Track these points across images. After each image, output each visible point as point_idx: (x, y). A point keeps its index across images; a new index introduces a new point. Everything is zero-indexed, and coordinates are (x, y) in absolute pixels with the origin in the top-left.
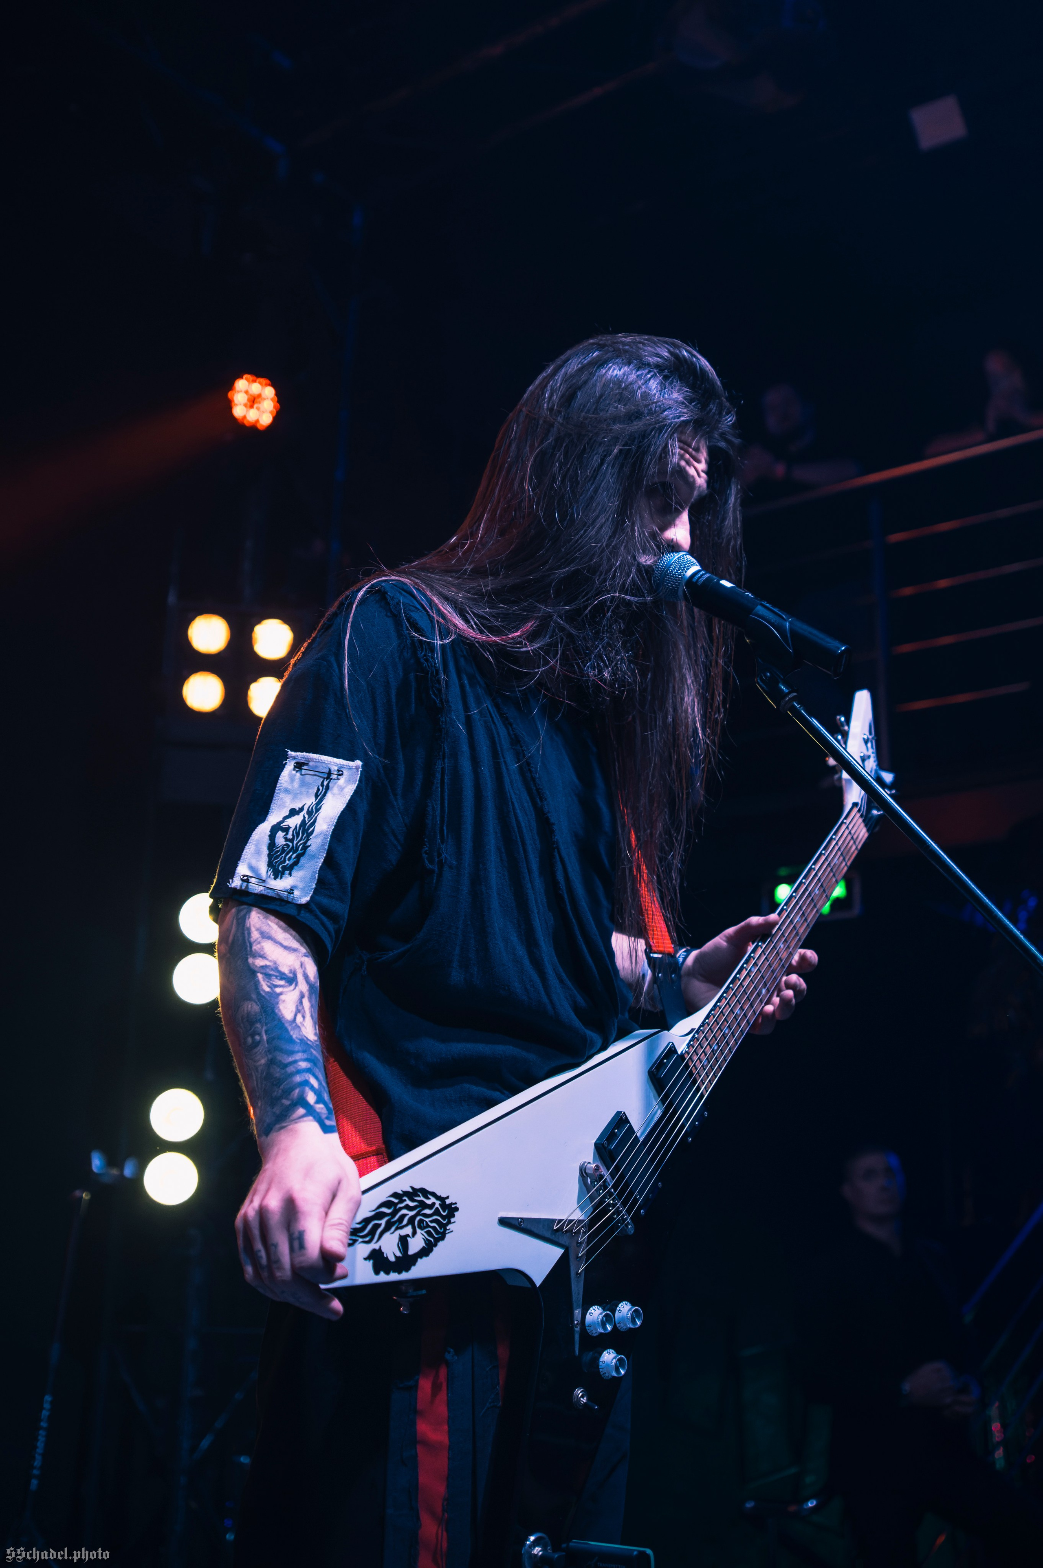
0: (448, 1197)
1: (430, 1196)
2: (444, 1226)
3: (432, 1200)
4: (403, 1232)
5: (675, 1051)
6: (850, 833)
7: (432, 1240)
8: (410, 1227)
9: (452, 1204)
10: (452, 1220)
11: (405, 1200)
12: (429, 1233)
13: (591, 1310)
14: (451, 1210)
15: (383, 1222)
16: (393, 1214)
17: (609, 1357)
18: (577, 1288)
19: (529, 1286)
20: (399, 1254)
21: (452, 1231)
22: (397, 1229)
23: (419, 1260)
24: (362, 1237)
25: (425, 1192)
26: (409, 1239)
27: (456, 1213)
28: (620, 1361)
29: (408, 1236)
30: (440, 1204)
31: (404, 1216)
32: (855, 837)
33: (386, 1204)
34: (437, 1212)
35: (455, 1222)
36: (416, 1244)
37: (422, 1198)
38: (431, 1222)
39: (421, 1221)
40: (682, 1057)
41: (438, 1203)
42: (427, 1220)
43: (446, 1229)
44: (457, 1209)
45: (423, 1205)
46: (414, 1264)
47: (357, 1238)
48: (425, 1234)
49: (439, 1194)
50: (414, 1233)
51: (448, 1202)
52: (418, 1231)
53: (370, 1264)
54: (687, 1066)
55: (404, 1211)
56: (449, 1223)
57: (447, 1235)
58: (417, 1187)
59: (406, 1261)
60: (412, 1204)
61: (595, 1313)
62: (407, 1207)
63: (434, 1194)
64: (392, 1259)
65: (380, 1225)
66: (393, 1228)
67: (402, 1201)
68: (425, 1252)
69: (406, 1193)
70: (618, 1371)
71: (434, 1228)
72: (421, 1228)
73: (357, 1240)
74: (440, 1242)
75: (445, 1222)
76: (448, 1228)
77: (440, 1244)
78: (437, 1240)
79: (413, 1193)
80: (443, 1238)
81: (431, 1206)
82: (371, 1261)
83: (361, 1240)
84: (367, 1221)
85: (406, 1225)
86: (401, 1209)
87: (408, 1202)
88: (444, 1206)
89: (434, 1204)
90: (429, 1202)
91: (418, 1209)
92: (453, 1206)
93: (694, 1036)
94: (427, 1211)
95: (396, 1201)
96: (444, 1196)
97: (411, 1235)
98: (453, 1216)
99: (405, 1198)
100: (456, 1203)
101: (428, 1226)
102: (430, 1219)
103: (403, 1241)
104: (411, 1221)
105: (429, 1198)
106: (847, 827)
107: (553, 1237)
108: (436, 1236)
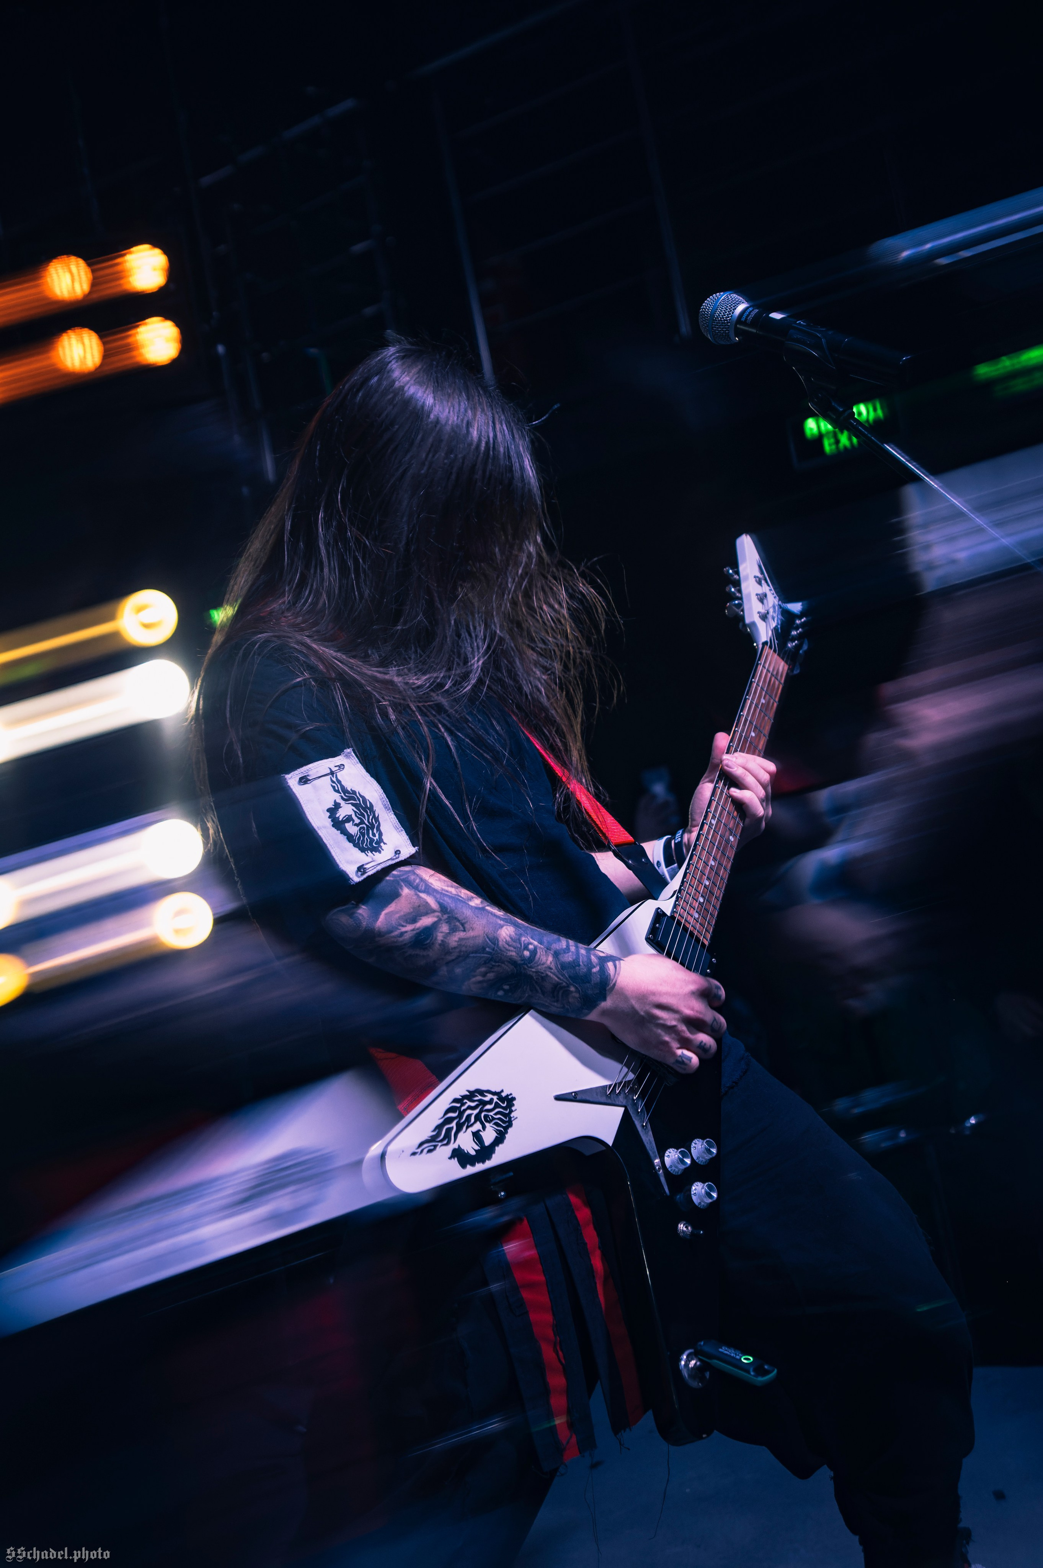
0: (502, 1091)
1: (486, 1094)
2: (508, 1115)
3: (489, 1096)
4: (474, 1129)
5: (664, 914)
6: (768, 671)
7: (502, 1129)
8: (478, 1123)
9: (508, 1095)
10: (513, 1108)
11: (466, 1103)
12: (496, 1124)
13: (667, 1153)
14: (509, 1101)
15: (454, 1124)
16: (460, 1116)
17: (698, 1189)
18: (648, 1138)
19: (604, 1148)
20: (477, 1148)
21: (517, 1118)
22: (468, 1127)
23: (496, 1148)
24: (441, 1141)
25: (481, 1092)
26: (481, 1133)
27: (514, 1102)
28: (709, 1187)
29: (479, 1131)
30: (497, 1098)
31: (469, 1116)
32: (775, 673)
33: (451, 1110)
34: (497, 1106)
35: (516, 1110)
36: (489, 1136)
37: (480, 1097)
38: (496, 1114)
39: (486, 1116)
40: (672, 917)
41: (495, 1098)
42: (492, 1114)
43: (510, 1118)
44: (514, 1099)
45: (483, 1103)
46: (494, 1152)
47: (437, 1144)
48: (493, 1126)
49: (493, 1090)
50: (484, 1127)
51: (504, 1094)
52: (487, 1124)
53: (455, 1161)
54: (679, 923)
55: (469, 1112)
56: (511, 1111)
57: (513, 1122)
58: (472, 1089)
59: (485, 1152)
60: (473, 1104)
61: (672, 1156)
62: (470, 1108)
63: (489, 1091)
64: (473, 1153)
65: (451, 1129)
66: (465, 1128)
67: (463, 1104)
68: (500, 1139)
69: (464, 1097)
70: (711, 1196)
71: (499, 1119)
72: (489, 1122)
73: (437, 1145)
74: (510, 1129)
75: (507, 1112)
76: (512, 1116)
77: (510, 1130)
78: (506, 1129)
79: (471, 1095)
80: (510, 1124)
81: (490, 1102)
82: (456, 1159)
83: (440, 1144)
84: (439, 1127)
85: (474, 1123)
86: (465, 1110)
87: (469, 1103)
88: (502, 1099)
89: (492, 1100)
90: (487, 1099)
91: (480, 1107)
92: (510, 1097)
93: (677, 896)
94: (489, 1107)
95: (458, 1105)
96: (498, 1090)
97: (482, 1130)
98: (513, 1105)
99: (465, 1101)
100: (511, 1094)
101: (494, 1119)
102: (494, 1112)
103: (477, 1136)
104: (478, 1118)
105: (485, 1096)
106: (764, 667)
107: (609, 1101)
108: (504, 1125)
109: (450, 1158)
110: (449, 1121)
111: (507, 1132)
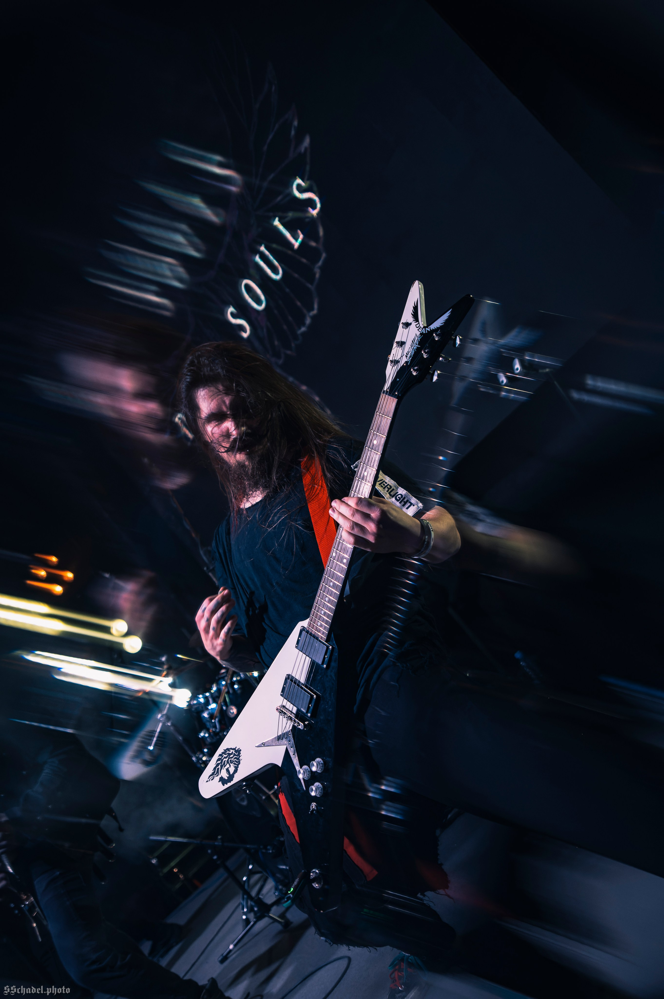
0: (236, 747)
1: (230, 750)
2: (238, 759)
3: (232, 751)
4: (226, 767)
7: (236, 766)
9: (238, 749)
10: (240, 755)
11: (223, 756)
12: (234, 764)
14: (238, 751)
15: (219, 767)
16: (221, 762)
18: (296, 761)
19: (279, 769)
20: (228, 776)
21: (242, 759)
23: (235, 775)
24: (215, 775)
25: (228, 749)
29: (228, 768)
31: (225, 761)
33: (218, 760)
34: (235, 755)
36: (232, 770)
37: (228, 752)
38: (234, 759)
39: (231, 760)
41: (234, 751)
42: (232, 759)
43: (239, 760)
44: (240, 750)
45: (229, 754)
46: (234, 777)
48: (234, 765)
49: (233, 748)
50: (230, 766)
51: (237, 749)
52: (231, 764)
56: (240, 757)
57: (240, 762)
58: (225, 749)
59: (231, 777)
60: (226, 756)
62: (225, 758)
63: (231, 749)
64: (226, 778)
65: (219, 768)
66: (223, 767)
68: (236, 771)
69: (223, 753)
71: (235, 761)
72: (231, 763)
75: (238, 757)
76: (240, 759)
77: (239, 766)
78: (238, 765)
79: (225, 752)
80: (239, 764)
81: (232, 754)
82: (221, 782)
83: (215, 776)
84: (215, 769)
85: (227, 764)
86: (223, 759)
88: (236, 751)
89: (232, 752)
90: (231, 752)
91: (229, 757)
94: (231, 756)
95: (221, 757)
96: (235, 748)
98: (240, 753)
100: (239, 748)
101: (233, 761)
103: (228, 770)
104: (228, 762)
107: (279, 744)
108: (237, 764)
109: (219, 782)
110: (218, 765)
111: (238, 767)
